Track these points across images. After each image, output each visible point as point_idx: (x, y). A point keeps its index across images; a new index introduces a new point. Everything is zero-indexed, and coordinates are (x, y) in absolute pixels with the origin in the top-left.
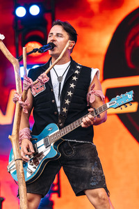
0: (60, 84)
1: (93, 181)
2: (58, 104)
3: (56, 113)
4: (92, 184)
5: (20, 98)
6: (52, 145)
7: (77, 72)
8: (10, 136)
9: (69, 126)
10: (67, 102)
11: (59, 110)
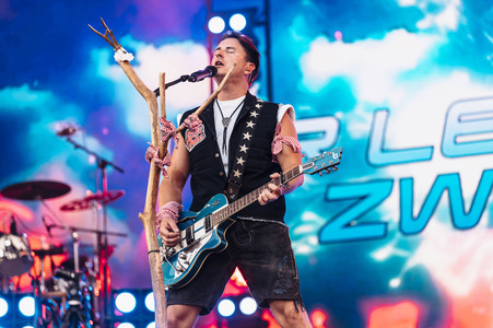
0: (226, 129)
1: (278, 287)
2: (225, 160)
3: (221, 173)
4: (278, 291)
5: (156, 154)
6: (215, 228)
7: (254, 114)
8: (140, 215)
9: (242, 199)
10: (241, 161)
11: (226, 170)
